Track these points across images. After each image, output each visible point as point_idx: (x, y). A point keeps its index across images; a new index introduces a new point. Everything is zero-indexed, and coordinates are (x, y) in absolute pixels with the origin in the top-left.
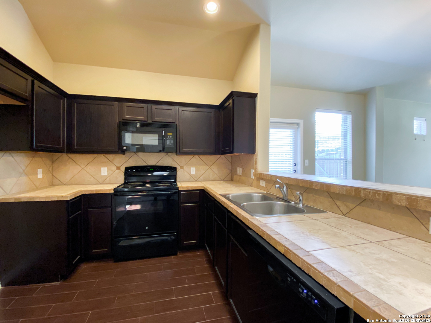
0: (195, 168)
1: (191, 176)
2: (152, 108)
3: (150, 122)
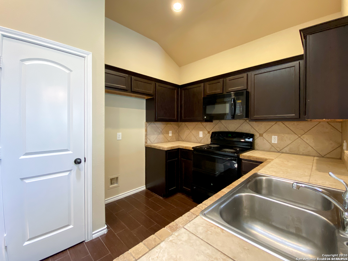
0: (278, 137)
1: (273, 145)
2: (226, 80)
3: (225, 93)
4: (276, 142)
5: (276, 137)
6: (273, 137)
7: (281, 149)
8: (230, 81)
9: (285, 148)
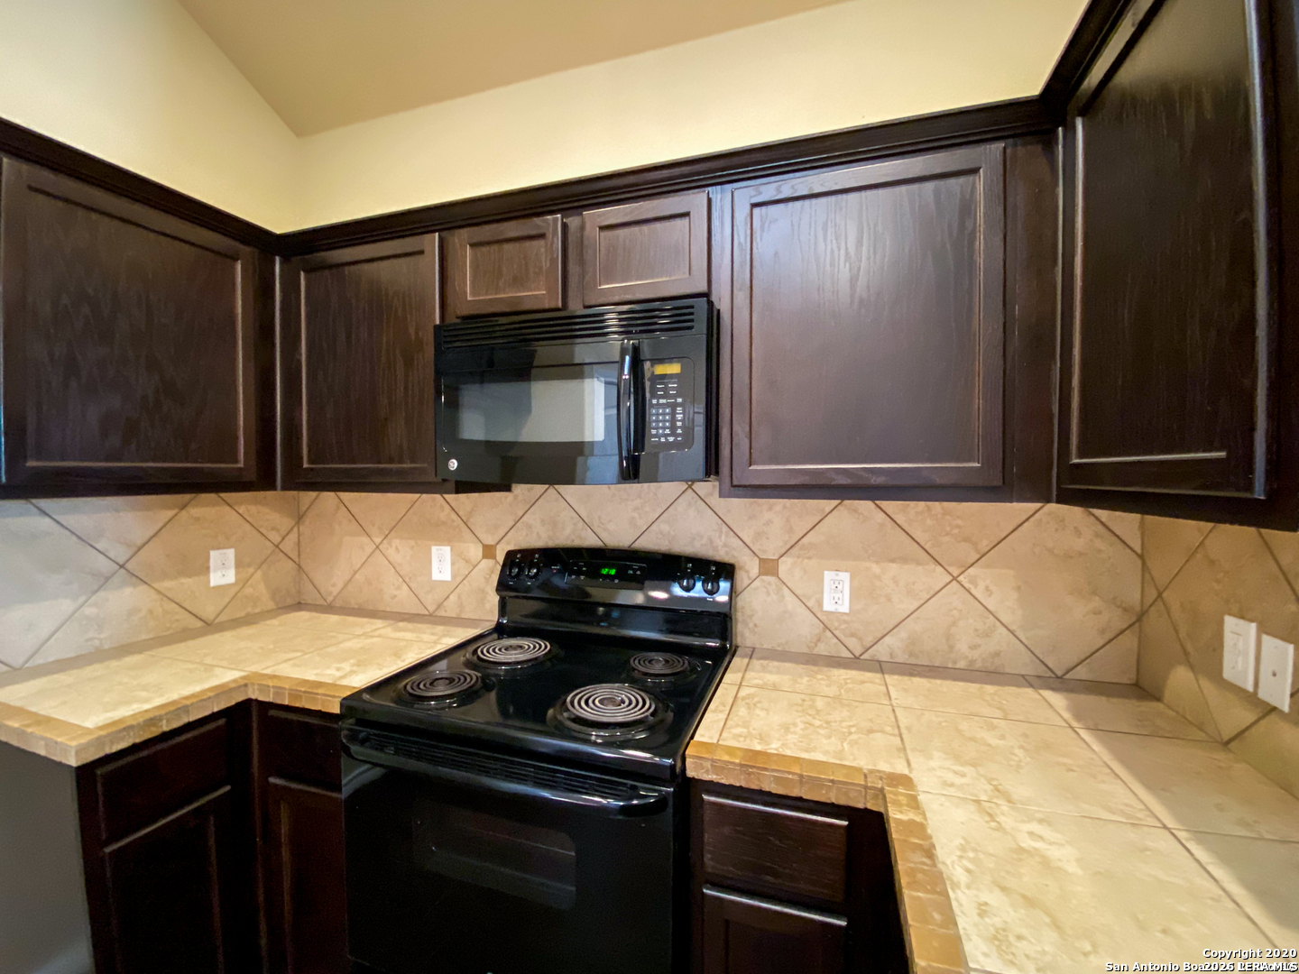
0: (851, 578)
1: (826, 622)
2: (582, 228)
3: (576, 307)
4: (845, 608)
5: (845, 576)
6: (828, 576)
7: (869, 640)
8: (605, 234)
9: (887, 639)
